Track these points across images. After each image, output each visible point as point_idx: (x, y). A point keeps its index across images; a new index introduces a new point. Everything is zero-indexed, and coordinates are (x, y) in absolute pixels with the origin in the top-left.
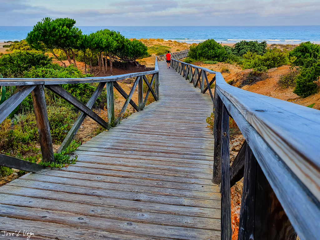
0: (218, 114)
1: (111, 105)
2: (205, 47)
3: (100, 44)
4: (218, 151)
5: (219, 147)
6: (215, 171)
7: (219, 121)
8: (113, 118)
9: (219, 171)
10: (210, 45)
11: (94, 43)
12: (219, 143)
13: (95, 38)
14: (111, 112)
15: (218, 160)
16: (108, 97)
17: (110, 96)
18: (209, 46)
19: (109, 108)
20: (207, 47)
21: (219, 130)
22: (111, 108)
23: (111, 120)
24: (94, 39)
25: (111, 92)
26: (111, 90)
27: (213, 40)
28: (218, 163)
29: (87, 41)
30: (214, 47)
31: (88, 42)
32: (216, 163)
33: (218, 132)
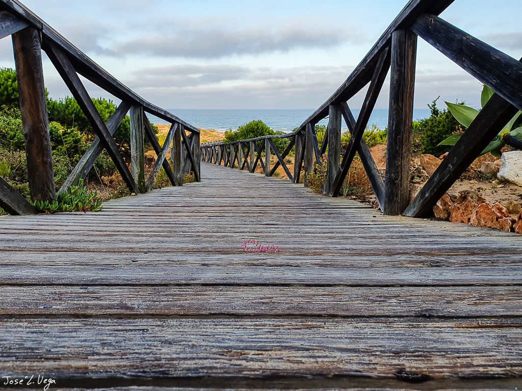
0: (398, 73)
1: (138, 149)
2: (250, 131)
3: (80, 115)
4: (397, 148)
5: (399, 140)
6: (392, 191)
7: (399, 86)
8: (142, 176)
9: (399, 190)
10: (257, 129)
11: (70, 111)
12: (400, 132)
13: (72, 104)
14: (138, 164)
15: (398, 166)
16: (134, 135)
17: (138, 133)
18: (255, 130)
19: (135, 155)
20: (253, 132)
21: (401, 105)
22: (138, 156)
23: (139, 179)
24: (70, 106)
25: (139, 125)
26: (138, 121)
27: (261, 122)
28: (398, 172)
29: (57, 110)
30: (263, 132)
31: (59, 112)
32: (393, 175)
33: (398, 110)
